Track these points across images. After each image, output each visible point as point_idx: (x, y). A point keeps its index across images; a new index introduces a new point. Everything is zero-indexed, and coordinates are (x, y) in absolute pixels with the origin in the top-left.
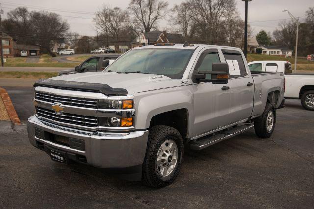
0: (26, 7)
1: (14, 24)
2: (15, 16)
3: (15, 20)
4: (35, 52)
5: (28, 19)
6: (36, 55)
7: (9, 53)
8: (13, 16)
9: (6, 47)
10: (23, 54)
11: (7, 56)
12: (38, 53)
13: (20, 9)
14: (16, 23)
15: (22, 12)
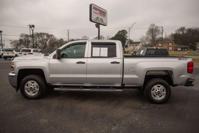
0: (185, 27)
1: (178, 35)
2: (179, 32)
3: (179, 33)
4: (187, 48)
5: (185, 32)
6: (187, 50)
7: (172, 49)
8: (178, 31)
9: (171, 46)
10: (178, 50)
11: (171, 50)
12: (188, 49)
13: (181, 28)
14: (179, 35)
15: (182, 29)
